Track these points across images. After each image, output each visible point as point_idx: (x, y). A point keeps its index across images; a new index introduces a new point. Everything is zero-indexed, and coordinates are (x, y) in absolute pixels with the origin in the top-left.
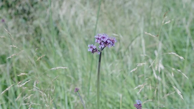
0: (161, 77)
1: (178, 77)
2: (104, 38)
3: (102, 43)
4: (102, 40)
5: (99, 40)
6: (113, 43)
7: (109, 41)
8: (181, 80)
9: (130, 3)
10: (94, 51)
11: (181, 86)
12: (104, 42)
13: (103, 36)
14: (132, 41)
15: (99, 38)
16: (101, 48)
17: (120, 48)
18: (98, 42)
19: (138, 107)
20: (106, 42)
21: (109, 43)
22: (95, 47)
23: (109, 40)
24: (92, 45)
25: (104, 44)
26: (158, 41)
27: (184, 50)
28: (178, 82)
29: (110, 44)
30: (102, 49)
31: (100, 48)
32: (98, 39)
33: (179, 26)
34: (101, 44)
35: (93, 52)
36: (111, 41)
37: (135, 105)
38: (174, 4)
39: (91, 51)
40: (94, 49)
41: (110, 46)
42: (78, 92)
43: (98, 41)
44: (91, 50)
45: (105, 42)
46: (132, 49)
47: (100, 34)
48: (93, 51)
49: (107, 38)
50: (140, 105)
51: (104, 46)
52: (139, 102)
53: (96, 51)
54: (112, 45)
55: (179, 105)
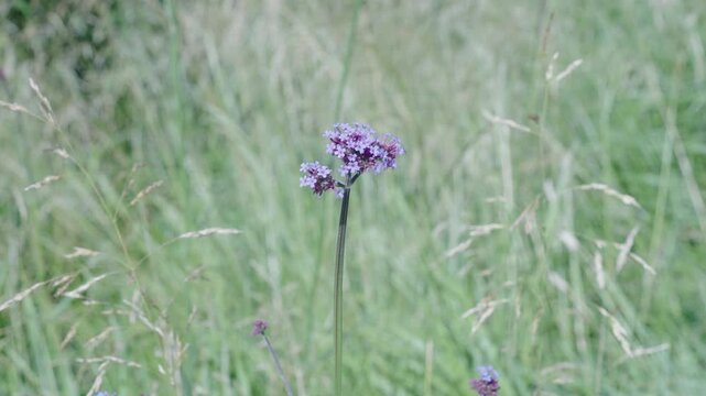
0: (568, 279)
1: (629, 278)
2: (357, 138)
3: (353, 158)
4: (352, 144)
5: (339, 147)
6: (389, 155)
7: (375, 151)
8: (640, 290)
9: (456, 10)
10: (322, 185)
11: (638, 310)
12: (358, 153)
13: (353, 130)
14: (464, 148)
15: (342, 138)
16: (349, 174)
17: (423, 175)
18: (336, 153)
19: (486, 389)
20: (367, 154)
21: (378, 157)
22: (324, 172)
23: (377, 147)
24: (315, 165)
25: (357, 160)
26: (556, 147)
27: (650, 179)
28: (628, 295)
29: (381, 159)
30: (353, 179)
31: (344, 173)
32: (337, 143)
33: (634, 94)
34: (346, 160)
35: (318, 188)
36: (382, 150)
37: (476, 385)
38: (614, 15)
39: (313, 186)
40: (321, 180)
41: (379, 166)
42: (263, 333)
43: (335, 150)
44: (312, 182)
45: (362, 152)
46: (465, 176)
47: (343, 126)
48: (317, 184)
49: (370, 139)
50: (492, 382)
51: (358, 168)
52: (489, 372)
53: (331, 185)
54: (388, 165)
55: (631, 378)
